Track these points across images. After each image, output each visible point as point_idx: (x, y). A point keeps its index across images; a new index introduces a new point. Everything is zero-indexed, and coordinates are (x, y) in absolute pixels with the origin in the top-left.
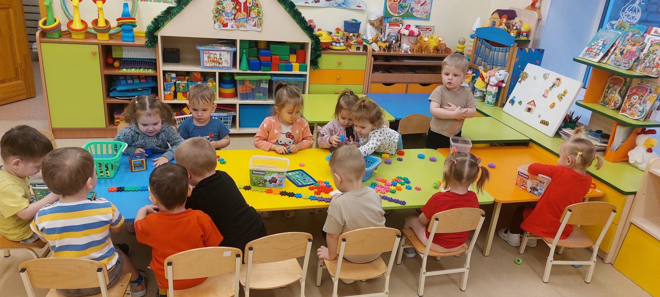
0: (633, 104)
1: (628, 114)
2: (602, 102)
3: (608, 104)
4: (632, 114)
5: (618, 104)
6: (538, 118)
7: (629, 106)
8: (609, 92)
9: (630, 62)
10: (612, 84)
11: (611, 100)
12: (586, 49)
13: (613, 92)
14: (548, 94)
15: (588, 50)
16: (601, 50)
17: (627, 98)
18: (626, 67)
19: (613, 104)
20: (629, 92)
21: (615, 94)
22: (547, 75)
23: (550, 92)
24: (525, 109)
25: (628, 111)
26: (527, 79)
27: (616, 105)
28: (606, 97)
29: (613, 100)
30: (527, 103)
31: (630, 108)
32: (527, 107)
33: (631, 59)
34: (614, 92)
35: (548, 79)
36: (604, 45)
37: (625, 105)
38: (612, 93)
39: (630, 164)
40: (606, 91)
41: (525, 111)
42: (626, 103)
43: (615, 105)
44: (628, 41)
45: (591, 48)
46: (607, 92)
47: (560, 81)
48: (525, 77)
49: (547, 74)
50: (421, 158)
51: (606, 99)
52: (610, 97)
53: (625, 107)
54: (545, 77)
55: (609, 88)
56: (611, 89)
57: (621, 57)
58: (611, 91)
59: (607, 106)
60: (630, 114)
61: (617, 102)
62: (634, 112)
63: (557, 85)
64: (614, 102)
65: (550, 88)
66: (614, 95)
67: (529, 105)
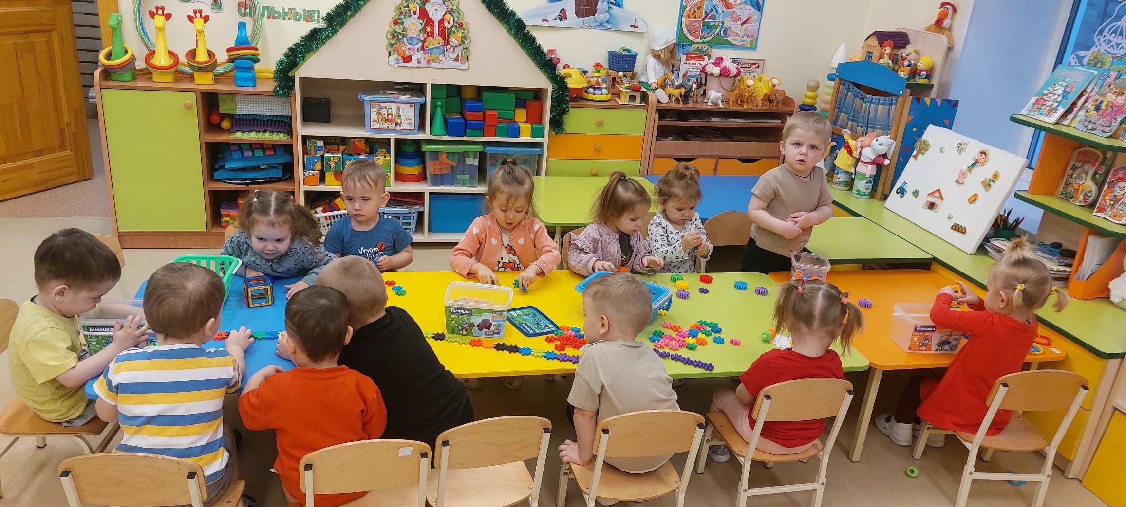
0: (1118, 197)
1: (1109, 214)
2: (1061, 194)
3: (1072, 197)
4: (1116, 216)
5: (1090, 197)
6: (948, 219)
7: (1111, 200)
8: (1074, 176)
9: (1113, 124)
10: (1080, 161)
11: (1078, 190)
12: (1034, 100)
13: (1082, 176)
14: (965, 178)
15: (1037, 101)
16: (1060, 102)
17: (1108, 187)
18: (1105, 132)
19: (1081, 198)
20: (1110, 176)
21: (1086, 179)
22: (964, 146)
23: (969, 175)
24: (924, 205)
25: (1109, 209)
26: (927, 153)
27: (1087, 198)
28: (1070, 184)
29: (1082, 190)
30: (928, 195)
31: (1112, 205)
32: (928, 201)
33: (1115, 119)
34: (1084, 176)
35: (965, 152)
36: (1065, 94)
37: (1103, 199)
38: (1079, 177)
39: (1112, 303)
40: (1070, 174)
41: (924, 208)
42: (1105, 195)
43: (1085, 199)
44: (1109, 86)
45: (1042, 99)
46: (1071, 176)
47: (986, 156)
48: (924, 149)
49: (964, 144)
50: (740, 288)
51: (1070, 189)
52: (1076, 185)
53: (1103, 203)
54: (960, 148)
55: (1074, 168)
56: (1078, 171)
57: (1096, 114)
58: (1079, 175)
59: (1071, 200)
60: (1112, 216)
61: (1089, 194)
62: (1121, 212)
63: (981, 163)
64: (1083, 194)
65: (968, 167)
66: (1083, 181)
67: (931, 198)
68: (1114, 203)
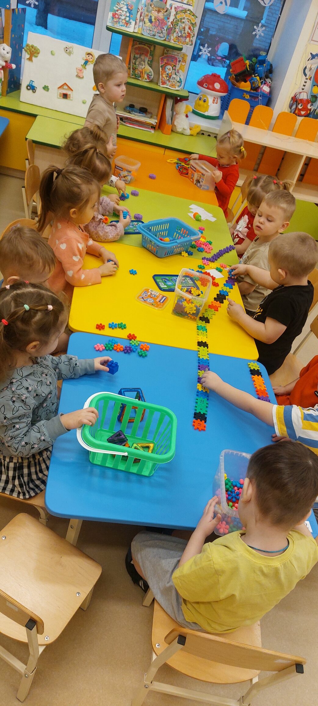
0: (170, 75)
1: (169, 85)
2: (132, 75)
3: (140, 77)
4: (172, 86)
5: (151, 75)
6: (83, 105)
7: (167, 77)
8: (137, 63)
9: (163, 31)
10: (137, 54)
11: (142, 72)
12: (110, 15)
13: (142, 63)
14: (83, 73)
15: (114, 16)
16: (129, 17)
17: (162, 69)
18: (161, 37)
19: (146, 77)
20: (160, 63)
21: (145, 65)
22: (71, 49)
23: (84, 71)
24: (59, 96)
25: (168, 82)
26: (39, 55)
27: (150, 76)
28: (136, 69)
29: (145, 72)
30: (59, 88)
31: (169, 80)
32: (60, 93)
33: (163, 28)
34: (143, 63)
35: (73, 54)
36: (129, 11)
37: (162, 77)
38: (140, 64)
40: (134, 62)
41: (58, 98)
42: (162, 74)
43: (148, 77)
45: (116, 14)
46: (135, 64)
47: (92, 56)
48: (35, 52)
49: (70, 48)
51: (137, 72)
52: (140, 69)
53: (163, 78)
54: (68, 51)
55: (135, 59)
56: (139, 60)
58: (140, 63)
59: (140, 79)
60: (171, 86)
61: (150, 74)
62: (174, 83)
63: (90, 61)
64: (146, 74)
65: (82, 65)
66: (144, 66)
67: (61, 90)
68: (169, 78)
